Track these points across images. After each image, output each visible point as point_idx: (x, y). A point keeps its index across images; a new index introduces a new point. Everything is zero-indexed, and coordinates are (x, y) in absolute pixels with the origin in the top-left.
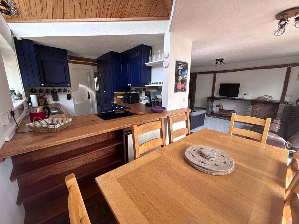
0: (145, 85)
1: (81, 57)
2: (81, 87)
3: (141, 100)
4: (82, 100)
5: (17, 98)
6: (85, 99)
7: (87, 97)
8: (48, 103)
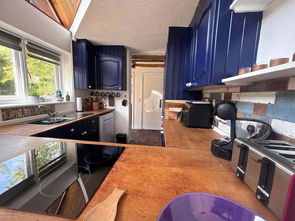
0: (223, 81)
1: (148, 55)
2: (154, 94)
3: (218, 123)
4: (153, 108)
5: (59, 99)
6: (156, 107)
7: (158, 106)
8: (104, 108)
